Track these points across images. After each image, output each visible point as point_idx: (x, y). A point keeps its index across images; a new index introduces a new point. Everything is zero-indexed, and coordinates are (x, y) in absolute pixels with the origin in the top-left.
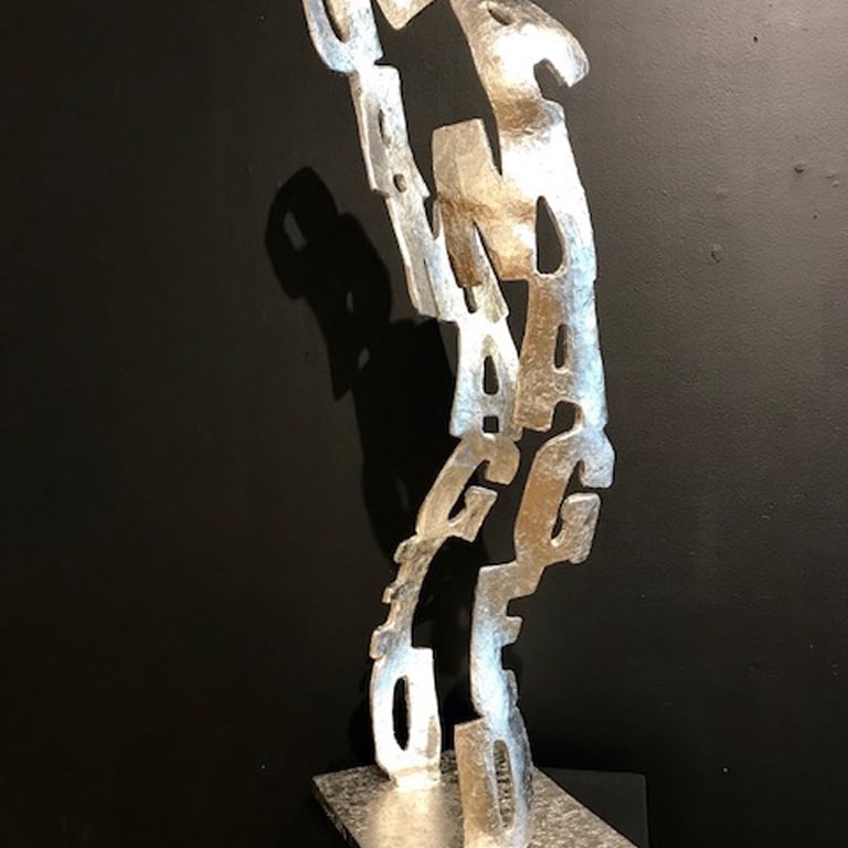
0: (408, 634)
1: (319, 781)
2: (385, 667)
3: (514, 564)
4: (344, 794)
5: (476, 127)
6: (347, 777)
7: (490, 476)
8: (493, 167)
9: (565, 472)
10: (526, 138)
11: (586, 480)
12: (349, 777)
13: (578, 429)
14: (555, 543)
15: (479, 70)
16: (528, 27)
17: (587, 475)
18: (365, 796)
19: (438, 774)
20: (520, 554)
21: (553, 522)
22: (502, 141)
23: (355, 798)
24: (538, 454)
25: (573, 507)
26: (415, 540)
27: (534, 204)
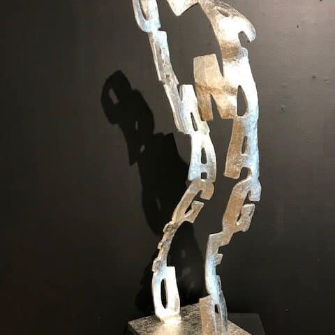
0: (165, 261)
1: (131, 323)
2: (158, 275)
3: (221, 233)
4: (143, 328)
5: (214, 57)
6: (142, 321)
7: (202, 197)
8: (220, 73)
9: (244, 196)
10: (233, 62)
11: (251, 199)
12: (143, 321)
13: (249, 178)
14: (238, 224)
15: (216, 34)
16: (236, 18)
17: (252, 196)
18: (152, 329)
19: (180, 318)
20: (224, 228)
21: (238, 215)
22: (224, 63)
23: (148, 330)
24: (234, 188)
25: (245, 209)
26: (172, 223)
27: (237, 88)
